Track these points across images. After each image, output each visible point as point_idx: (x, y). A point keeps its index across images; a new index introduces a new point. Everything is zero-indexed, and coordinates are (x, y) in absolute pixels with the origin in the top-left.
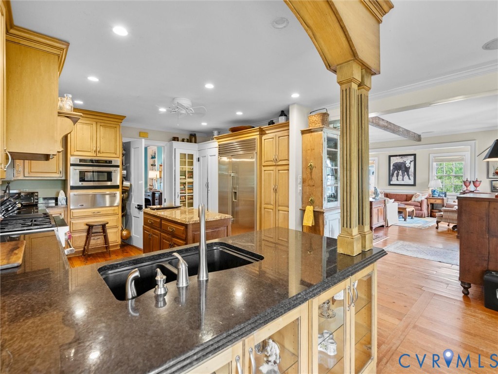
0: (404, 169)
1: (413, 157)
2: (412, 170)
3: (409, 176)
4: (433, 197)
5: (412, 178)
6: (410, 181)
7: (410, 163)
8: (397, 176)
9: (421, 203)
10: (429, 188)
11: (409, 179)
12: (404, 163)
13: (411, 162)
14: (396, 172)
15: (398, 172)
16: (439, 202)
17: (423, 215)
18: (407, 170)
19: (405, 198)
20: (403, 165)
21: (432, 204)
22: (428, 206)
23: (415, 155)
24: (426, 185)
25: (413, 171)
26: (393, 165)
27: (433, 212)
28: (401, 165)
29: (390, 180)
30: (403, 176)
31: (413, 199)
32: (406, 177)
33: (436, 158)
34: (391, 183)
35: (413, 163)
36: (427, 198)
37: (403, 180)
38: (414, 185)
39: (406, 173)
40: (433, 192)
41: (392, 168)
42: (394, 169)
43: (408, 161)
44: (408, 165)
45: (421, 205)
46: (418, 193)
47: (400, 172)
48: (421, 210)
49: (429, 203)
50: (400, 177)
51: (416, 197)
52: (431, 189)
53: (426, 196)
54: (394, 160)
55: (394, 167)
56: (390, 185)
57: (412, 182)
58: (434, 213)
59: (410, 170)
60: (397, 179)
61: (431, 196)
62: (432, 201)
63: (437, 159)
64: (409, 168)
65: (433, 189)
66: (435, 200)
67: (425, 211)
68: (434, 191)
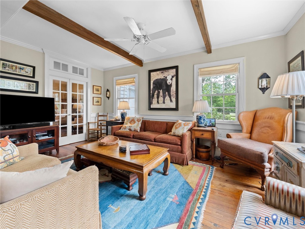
0: (165, 88)
1: (174, 70)
2: (173, 88)
3: (170, 97)
4: (198, 126)
5: (174, 99)
6: (172, 103)
7: (172, 79)
8: (158, 98)
9: (182, 138)
10: (193, 113)
11: (171, 101)
12: (165, 80)
13: (173, 77)
14: (157, 91)
15: (159, 92)
16: (207, 136)
17: (183, 161)
18: (168, 88)
19: (164, 127)
20: (164, 82)
21: (198, 140)
22: (192, 141)
23: (176, 68)
24: (190, 108)
25: (175, 90)
26: (154, 83)
27: (198, 151)
28: (162, 83)
29: (150, 103)
30: (164, 98)
31: (173, 130)
32: (167, 98)
33: (202, 70)
34: (152, 107)
35: (174, 79)
36: (190, 130)
37: (164, 102)
38: (176, 109)
39: (167, 93)
40: (199, 118)
41: (152, 87)
42: (154, 87)
43: (169, 75)
44: (169, 82)
45: (181, 143)
46: (180, 121)
47: (161, 91)
48: (182, 152)
49: (193, 137)
50: (161, 99)
51: (176, 128)
52: (196, 115)
53: (190, 125)
54: (155, 76)
55: (154, 85)
56: (151, 109)
57: (173, 105)
58: (201, 154)
59: (172, 89)
60: (158, 102)
61: (196, 125)
62: (198, 134)
63: (203, 71)
64: (171, 85)
65: (198, 114)
66: (201, 133)
67: (188, 152)
68: (201, 117)
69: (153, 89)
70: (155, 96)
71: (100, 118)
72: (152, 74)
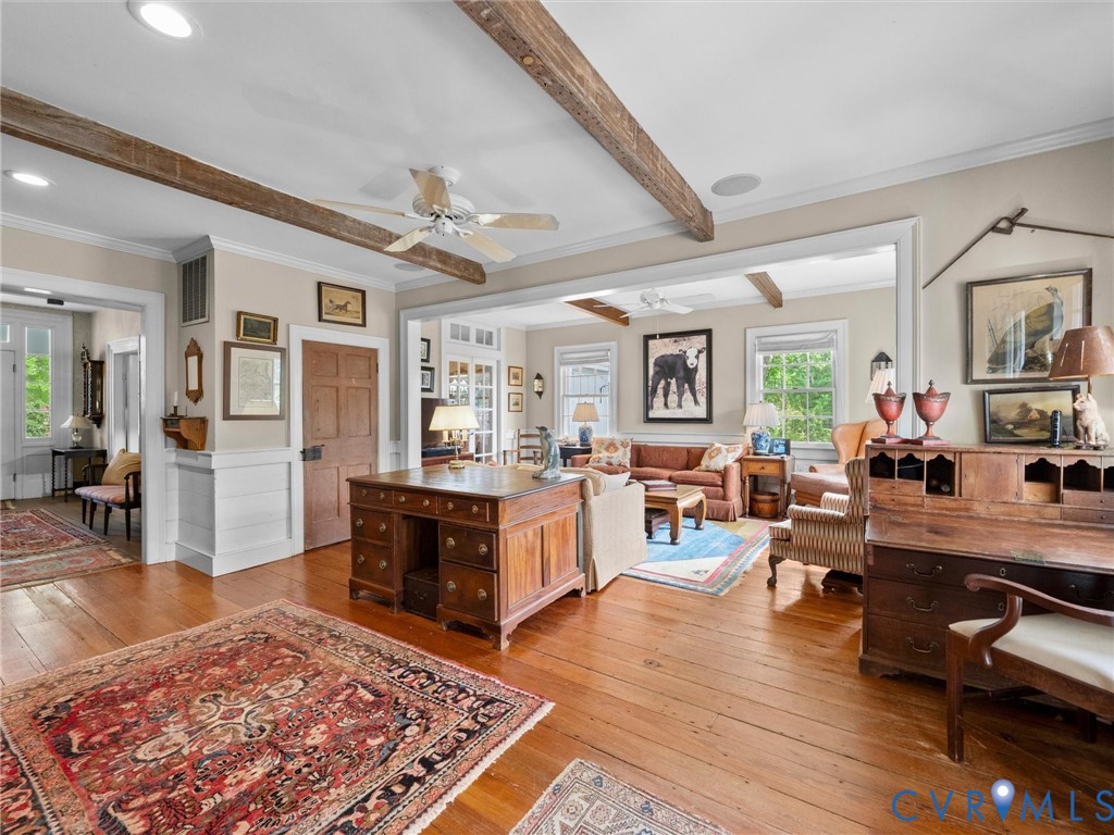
0: (682, 374)
1: (704, 337)
2: (701, 376)
3: (694, 395)
4: (755, 454)
5: (702, 400)
6: (697, 408)
7: (697, 357)
8: (666, 395)
9: (724, 474)
10: (745, 428)
11: (696, 402)
12: (682, 357)
13: (700, 352)
14: (663, 382)
15: (668, 384)
16: (771, 470)
17: (731, 514)
18: (689, 376)
19: (683, 458)
20: (679, 363)
21: (755, 478)
22: (743, 482)
23: (708, 333)
24: (737, 419)
25: (704, 380)
26: (656, 364)
27: (756, 500)
28: (675, 364)
29: (648, 407)
30: (680, 395)
31: (705, 462)
32: (688, 395)
33: (764, 340)
34: (651, 415)
35: (703, 357)
36: (739, 460)
37: (680, 406)
38: (708, 420)
39: (686, 386)
40: (756, 439)
41: (651, 372)
42: (656, 373)
43: (692, 349)
44: (691, 362)
45: (723, 481)
46: (717, 445)
47: (673, 381)
48: (724, 498)
49: (745, 474)
50: (673, 398)
51: (711, 458)
52: (749, 431)
53: (739, 453)
54: (659, 349)
55: (658, 369)
56: (649, 420)
57: (701, 412)
58: (761, 505)
59: (697, 377)
60: (666, 405)
61: (751, 451)
62: (755, 468)
63: (765, 344)
64: (696, 370)
65: (756, 429)
66: (760, 465)
67: (735, 500)
68: (760, 436)
69: (654, 376)
70: (660, 391)
71: (524, 442)
72: (651, 342)
